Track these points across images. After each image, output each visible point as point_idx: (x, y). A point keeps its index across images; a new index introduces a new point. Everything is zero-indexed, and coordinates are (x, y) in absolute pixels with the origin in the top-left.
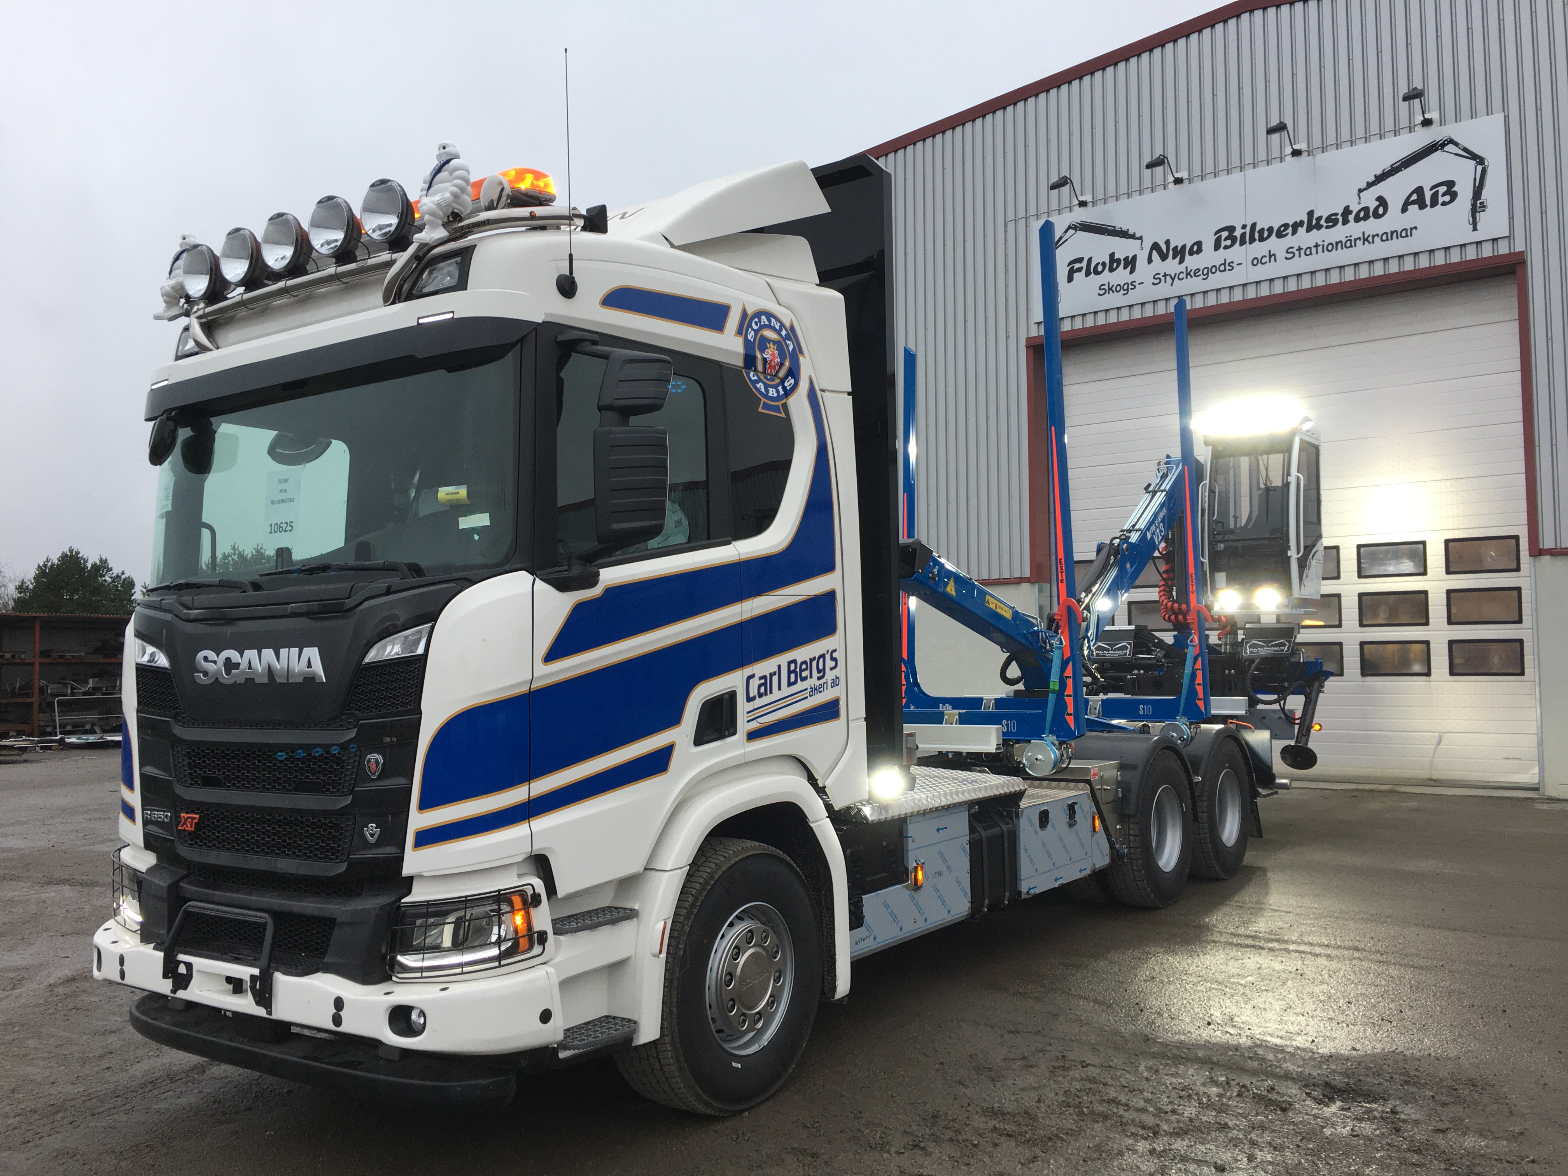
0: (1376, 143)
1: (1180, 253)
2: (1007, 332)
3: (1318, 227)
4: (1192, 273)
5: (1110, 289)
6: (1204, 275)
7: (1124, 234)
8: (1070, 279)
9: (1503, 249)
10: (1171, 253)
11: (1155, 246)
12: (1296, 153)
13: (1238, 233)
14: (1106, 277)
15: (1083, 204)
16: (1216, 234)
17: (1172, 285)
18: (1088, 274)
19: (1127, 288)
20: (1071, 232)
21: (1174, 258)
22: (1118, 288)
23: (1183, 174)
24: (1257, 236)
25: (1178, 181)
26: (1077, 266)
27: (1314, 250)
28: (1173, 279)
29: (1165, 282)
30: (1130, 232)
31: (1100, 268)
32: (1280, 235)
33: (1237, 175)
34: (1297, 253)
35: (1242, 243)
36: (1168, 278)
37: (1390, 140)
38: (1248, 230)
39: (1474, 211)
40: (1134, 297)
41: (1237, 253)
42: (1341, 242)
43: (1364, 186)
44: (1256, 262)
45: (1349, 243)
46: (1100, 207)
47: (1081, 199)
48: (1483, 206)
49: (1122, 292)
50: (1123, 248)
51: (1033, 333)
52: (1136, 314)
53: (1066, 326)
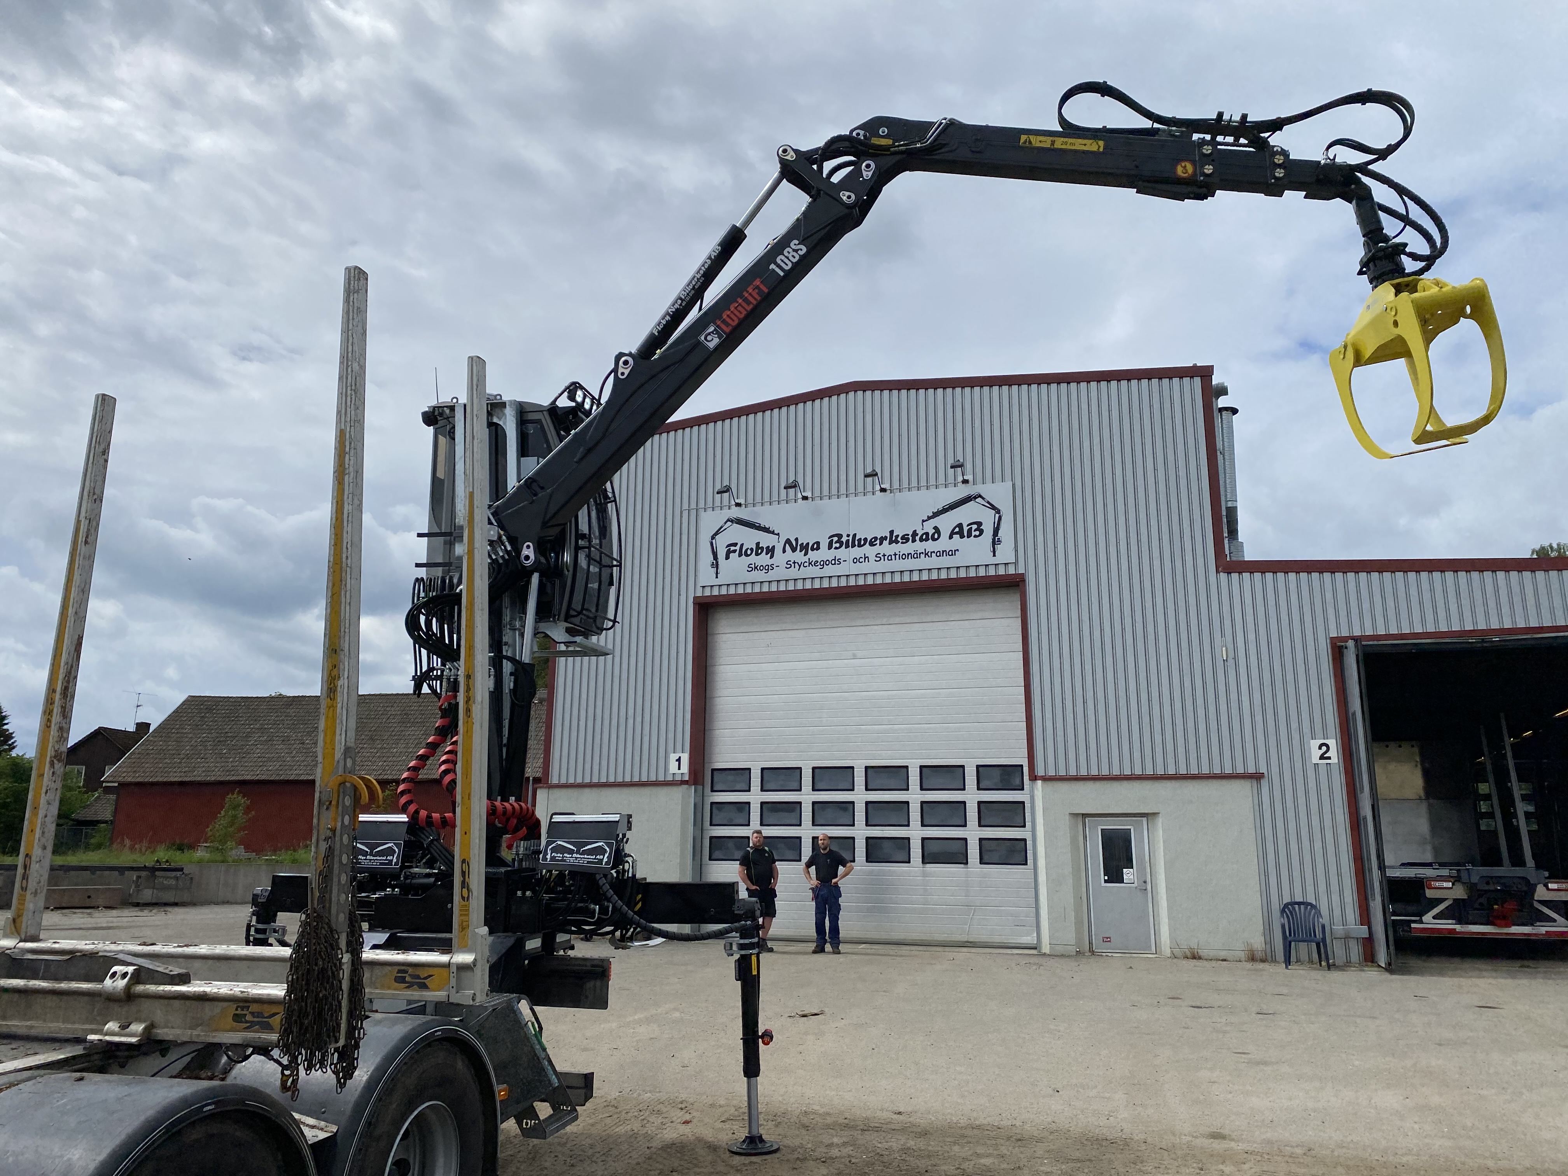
0: (933, 491)
1: (805, 548)
2: (679, 591)
3: (897, 542)
4: (813, 563)
5: (756, 568)
6: (821, 565)
7: (766, 530)
8: (727, 558)
9: (1011, 570)
10: (799, 547)
11: (788, 541)
12: (883, 490)
13: (844, 539)
14: (753, 559)
15: (738, 505)
16: (830, 537)
17: (800, 570)
18: (740, 555)
19: (768, 568)
20: (729, 523)
21: (801, 551)
22: (762, 568)
23: (808, 494)
24: (856, 543)
25: (805, 498)
26: (732, 548)
27: (893, 557)
28: (800, 566)
29: (796, 567)
30: (771, 529)
31: (749, 552)
32: (872, 544)
33: (843, 498)
34: (882, 558)
35: (847, 546)
36: (796, 564)
37: (942, 490)
38: (850, 538)
39: (994, 543)
40: (772, 576)
41: (843, 553)
42: (911, 553)
44: (856, 561)
45: (916, 555)
46: (750, 508)
47: (737, 501)
48: (999, 540)
49: (764, 571)
50: (766, 540)
51: (699, 594)
52: (774, 588)
53: (724, 592)
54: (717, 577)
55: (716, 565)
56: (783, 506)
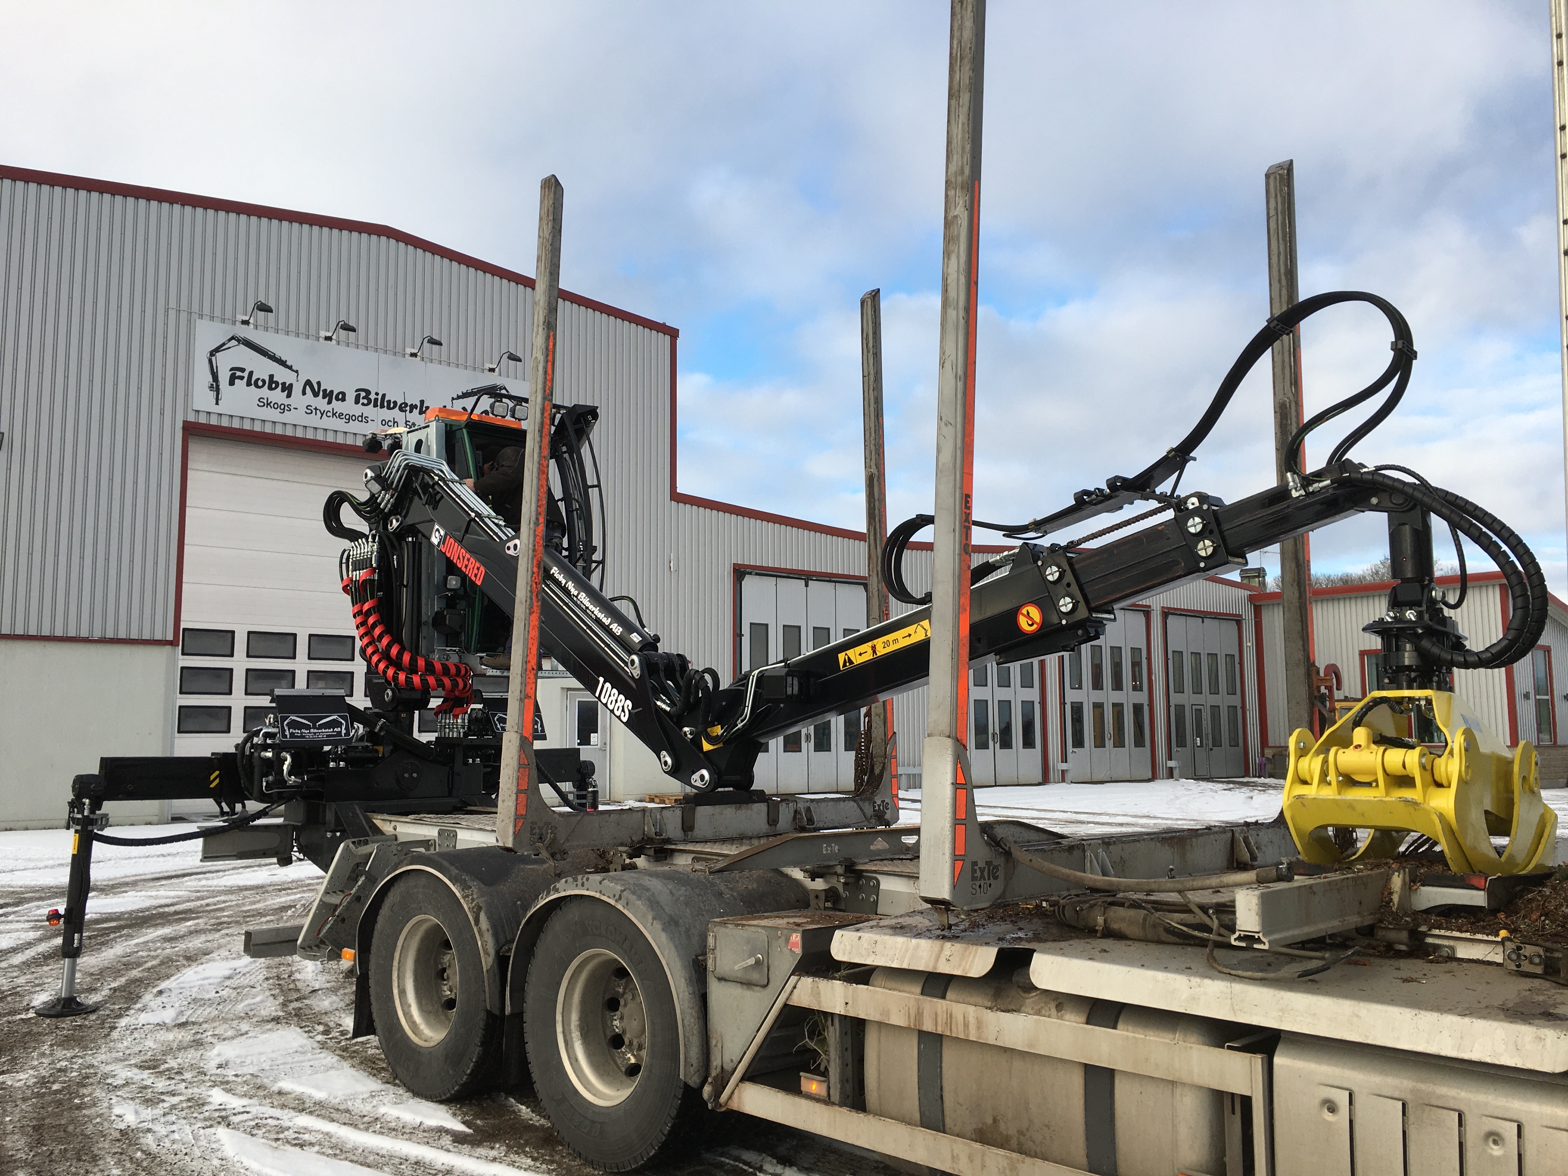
0: (461, 371)
1: (328, 396)
2: (163, 409)
4: (337, 415)
5: (268, 404)
6: (346, 419)
7: (283, 363)
8: (232, 383)
10: (321, 393)
11: (308, 383)
12: (414, 355)
13: (373, 397)
14: (265, 392)
15: (245, 323)
16: (357, 391)
17: (321, 418)
18: (249, 384)
19: (284, 408)
20: (234, 342)
21: (324, 398)
22: (275, 406)
23: (332, 335)
24: (386, 404)
25: (328, 339)
26: (238, 374)
28: (322, 415)
29: (316, 414)
30: (288, 363)
31: (260, 383)
32: (401, 409)
33: (371, 353)
35: (375, 406)
36: (318, 411)
37: (469, 373)
38: (380, 397)
40: (288, 417)
41: (371, 411)
43: (455, 397)
44: (384, 423)
46: (261, 331)
47: (244, 318)
49: (279, 410)
50: (282, 375)
51: (191, 418)
52: (289, 432)
53: (225, 423)
54: (217, 403)
55: (215, 387)
56: (302, 341)
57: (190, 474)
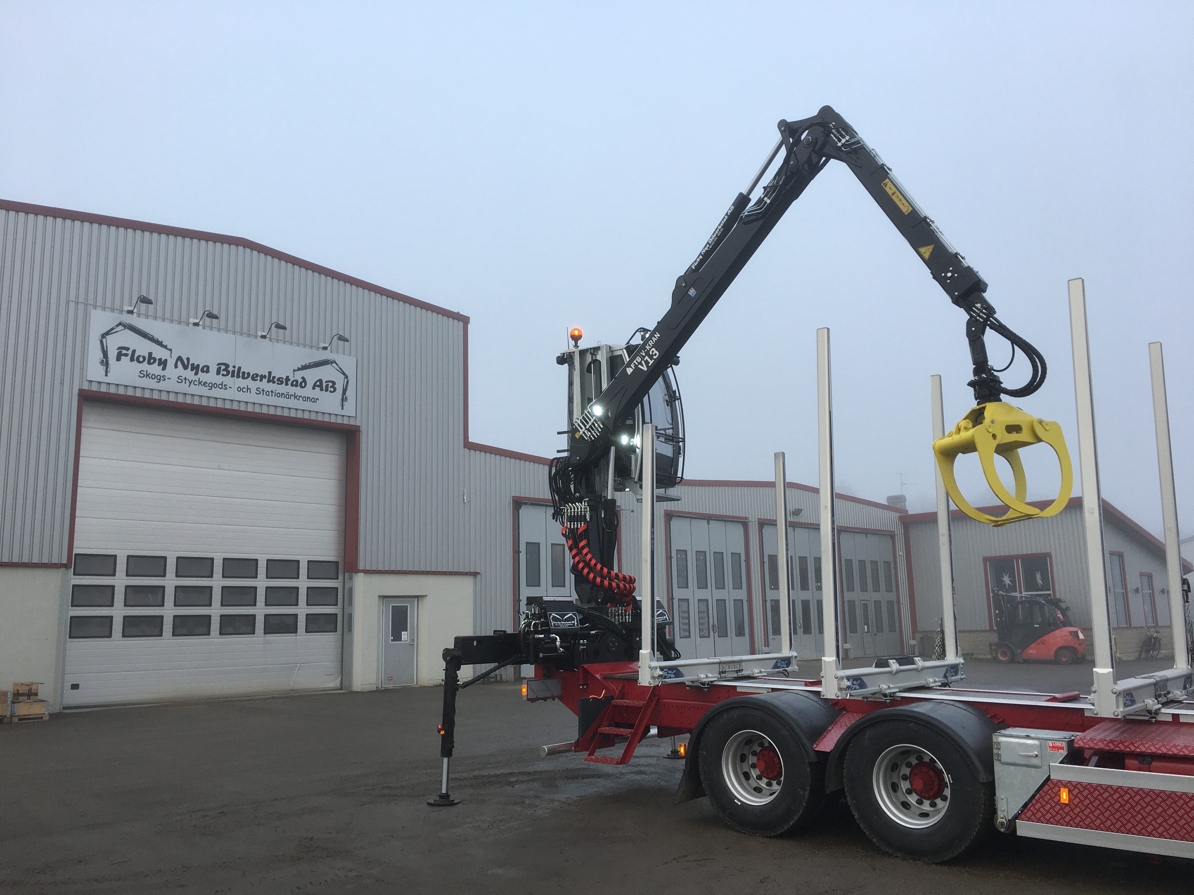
2: (63, 380)
4: (202, 383)
6: (209, 387)
7: (160, 343)
8: (118, 359)
9: (352, 422)
14: (145, 366)
15: (130, 312)
17: (189, 386)
18: (132, 360)
20: (120, 327)
23: (199, 321)
25: (196, 324)
26: (124, 352)
29: (185, 383)
30: (164, 344)
31: (141, 359)
34: (262, 392)
36: (187, 381)
39: (342, 399)
42: (284, 394)
44: (240, 389)
46: (142, 319)
47: (129, 308)
48: (346, 398)
51: (85, 387)
52: (164, 397)
53: (113, 390)
54: (106, 375)
55: (105, 362)
56: (176, 326)
57: (84, 431)
